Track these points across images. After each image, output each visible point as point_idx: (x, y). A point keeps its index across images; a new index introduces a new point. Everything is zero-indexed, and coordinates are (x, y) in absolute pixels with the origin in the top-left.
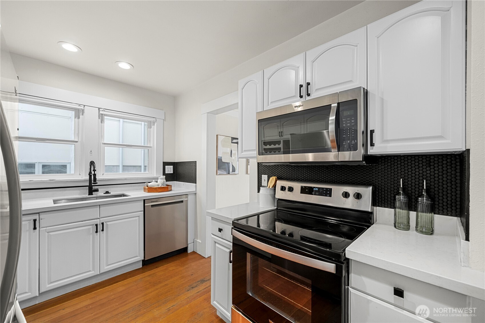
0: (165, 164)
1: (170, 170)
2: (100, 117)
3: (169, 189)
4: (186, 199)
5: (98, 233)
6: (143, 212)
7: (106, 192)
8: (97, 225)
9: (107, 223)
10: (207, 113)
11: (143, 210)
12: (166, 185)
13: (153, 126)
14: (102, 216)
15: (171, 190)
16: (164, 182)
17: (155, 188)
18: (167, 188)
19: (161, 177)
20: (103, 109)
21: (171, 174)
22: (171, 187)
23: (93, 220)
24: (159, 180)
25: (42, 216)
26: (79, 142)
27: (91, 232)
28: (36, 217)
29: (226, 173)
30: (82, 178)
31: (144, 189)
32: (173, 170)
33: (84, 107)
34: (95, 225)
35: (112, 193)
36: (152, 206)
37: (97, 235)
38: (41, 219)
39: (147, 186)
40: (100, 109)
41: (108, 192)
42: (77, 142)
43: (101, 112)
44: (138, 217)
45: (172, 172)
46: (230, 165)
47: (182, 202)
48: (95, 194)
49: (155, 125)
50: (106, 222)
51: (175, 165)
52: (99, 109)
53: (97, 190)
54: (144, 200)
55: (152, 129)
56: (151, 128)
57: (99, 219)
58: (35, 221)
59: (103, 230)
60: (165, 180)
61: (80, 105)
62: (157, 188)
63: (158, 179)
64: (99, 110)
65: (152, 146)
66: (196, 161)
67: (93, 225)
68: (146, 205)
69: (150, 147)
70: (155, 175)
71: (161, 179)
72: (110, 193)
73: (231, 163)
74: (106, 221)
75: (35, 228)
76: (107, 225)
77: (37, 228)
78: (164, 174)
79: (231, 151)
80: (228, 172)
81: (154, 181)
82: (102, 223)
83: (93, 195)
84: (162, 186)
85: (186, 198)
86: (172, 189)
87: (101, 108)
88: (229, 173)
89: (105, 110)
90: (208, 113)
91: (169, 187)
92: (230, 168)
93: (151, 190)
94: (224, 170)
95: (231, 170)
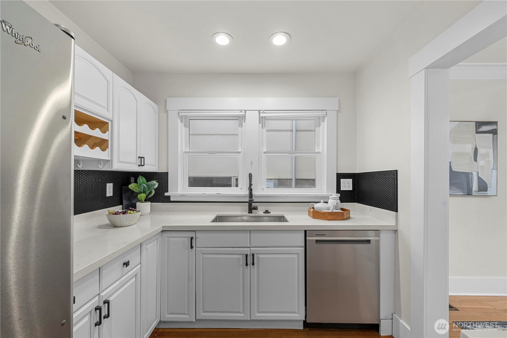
0: (340, 176)
1: (347, 185)
2: (261, 122)
3: (345, 217)
4: (377, 238)
5: (249, 266)
6: (304, 248)
7: (266, 211)
8: (247, 256)
9: (259, 255)
10: (425, 68)
11: (304, 246)
12: (342, 209)
13: (323, 123)
14: (252, 245)
15: (349, 218)
16: (337, 204)
17: (322, 213)
18: (343, 215)
19: (333, 196)
20: (262, 111)
21: (350, 191)
22: (349, 212)
23: (243, 249)
24: (330, 200)
25: (198, 235)
26: (242, 153)
27: (241, 263)
28: (192, 235)
29: (462, 194)
30: (244, 192)
31: (309, 211)
32: (353, 186)
33: (245, 113)
34: (245, 255)
35: (273, 213)
36: (317, 241)
37: (247, 268)
38: (197, 238)
39: (313, 208)
40: (261, 112)
41: (268, 211)
42: (240, 153)
43: (262, 115)
44: (297, 255)
45: (351, 189)
46: (472, 178)
47: (368, 241)
48: (255, 213)
49: (326, 120)
50: (257, 254)
51: (356, 177)
52: (259, 111)
53: (256, 208)
54: (305, 231)
55: (321, 127)
56: (319, 126)
57: (250, 248)
58: (192, 238)
59: (253, 264)
60: (339, 201)
61: (241, 111)
62: (326, 213)
63: (328, 198)
64: (259, 113)
65: (321, 151)
66: (397, 170)
67: (243, 255)
68: (308, 238)
69: (319, 153)
70: (325, 193)
71: (333, 199)
72: (270, 213)
73: (475, 174)
74: (257, 252)
75: (192, 247)
76: (258, 258)
77: (194, 248)
78: (338, 190)
79: (476, 150)
80: (467, 191)
81: (322, 201)
82: (252, 254)
83: (252, 213)
84: (334, 211)
85: (376, 236)
86: (351, 216)
87: (261, 110)
88: (469, 193)
89: (265, 111)
90: (427, 68)
91: (345, 212)
92: (472, 183)
93: (317, 214)
94: (458, 188)
95: (475, 187)
